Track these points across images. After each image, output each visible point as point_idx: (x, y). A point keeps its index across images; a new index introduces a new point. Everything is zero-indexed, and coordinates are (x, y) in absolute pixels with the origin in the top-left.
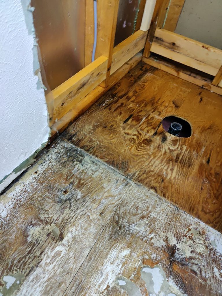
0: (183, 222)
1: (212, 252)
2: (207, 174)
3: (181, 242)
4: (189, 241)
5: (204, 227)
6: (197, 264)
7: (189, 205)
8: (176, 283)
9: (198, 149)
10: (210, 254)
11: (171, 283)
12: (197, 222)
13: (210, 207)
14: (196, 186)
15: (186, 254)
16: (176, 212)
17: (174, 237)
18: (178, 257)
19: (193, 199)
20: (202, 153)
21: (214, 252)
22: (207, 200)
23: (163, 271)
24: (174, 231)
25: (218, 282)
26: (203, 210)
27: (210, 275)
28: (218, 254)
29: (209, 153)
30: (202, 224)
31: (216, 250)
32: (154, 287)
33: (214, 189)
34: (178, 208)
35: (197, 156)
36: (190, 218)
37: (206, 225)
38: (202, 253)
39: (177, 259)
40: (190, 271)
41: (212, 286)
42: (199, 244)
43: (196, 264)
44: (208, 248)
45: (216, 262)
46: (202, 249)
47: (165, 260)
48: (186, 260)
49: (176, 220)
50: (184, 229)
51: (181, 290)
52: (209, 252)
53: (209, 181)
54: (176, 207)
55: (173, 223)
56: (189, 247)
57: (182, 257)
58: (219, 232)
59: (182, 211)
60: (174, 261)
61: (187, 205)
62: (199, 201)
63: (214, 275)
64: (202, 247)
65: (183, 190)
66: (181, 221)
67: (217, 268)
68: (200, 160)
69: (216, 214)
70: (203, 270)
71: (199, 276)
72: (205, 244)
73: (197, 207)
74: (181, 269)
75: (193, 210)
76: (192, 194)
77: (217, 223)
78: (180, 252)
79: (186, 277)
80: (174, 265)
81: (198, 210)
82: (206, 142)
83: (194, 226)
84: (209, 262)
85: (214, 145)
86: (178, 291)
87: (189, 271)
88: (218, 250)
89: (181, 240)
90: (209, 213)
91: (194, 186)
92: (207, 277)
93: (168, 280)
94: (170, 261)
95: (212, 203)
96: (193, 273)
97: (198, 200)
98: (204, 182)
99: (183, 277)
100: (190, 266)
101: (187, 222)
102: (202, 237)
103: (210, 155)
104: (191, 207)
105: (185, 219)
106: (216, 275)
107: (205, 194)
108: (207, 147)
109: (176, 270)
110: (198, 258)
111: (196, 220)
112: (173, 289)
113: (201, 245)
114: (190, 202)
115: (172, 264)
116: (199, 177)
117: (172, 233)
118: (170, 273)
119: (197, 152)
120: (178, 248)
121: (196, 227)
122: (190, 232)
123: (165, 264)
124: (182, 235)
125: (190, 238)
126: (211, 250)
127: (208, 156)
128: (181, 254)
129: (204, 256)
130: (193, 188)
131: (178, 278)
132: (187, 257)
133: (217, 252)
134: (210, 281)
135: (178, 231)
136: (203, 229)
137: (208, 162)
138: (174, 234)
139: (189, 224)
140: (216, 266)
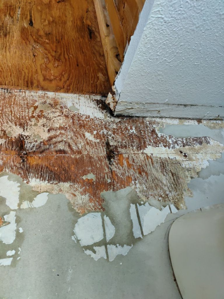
0: (22, 102)
1: (76, 118)
2: (34, 37)
3: (28, 127)
4: (40, 121)
5: (55, 96)
6: (62, 141)
7: (24, 80)
8: (42, 178)
9: (11, 13)
10: (73, 122)
11: (34, 182)
12: (43, 95)
13: (54, 72)
14: (25, 55)
15: (41, 138)
16: (7, 95)
17: (16, 125)
18: (31, 146)
19: (26, 71)
20: (19, 16)
21: (78, 117)
22: (46, 66)
23: (15, 175)
24: (13, 118)
25: (96, 145)
26: (45, 79)
27: (83, 144)
28: (84, 117)
29: (29, 14)
30: (51, 94)
31: (79, 114)
32: (7, 203)
33: (51, 51)
34: (7, 90)
35: (13, 21)
36: (31, 94)
37: (56, 93)
38: (63, 126)
39: (31, 150)
40: (56, 153)
41: (91, 153)
42: (55, 117)
43: (60, 142)
44: (69, 116)
45: (84, 126)
46: (61, 121)
47: (12, 159)
48: (44, 144)
49: (11, 105)
50: (27, 111)
51: (52, 182)
52: (71, 121)
53: (40, 44)
54: (4, 90)
55: (7, 110)
56: (42, 127)
57: (37, 143)
58: (75, 94)
59: (16, 90)
60: (27, 154)
61: (20, 81)
62: (37, 70)
63: (88, 141)
64: (60, 119)
65: (8, 65)
66: (18, 103)
67: (88, 132)
68: (18, 25)
69: (64, 77)
70: (73, 143)
71: (69, 152)
72: (62, 114)
73: (36, 78)
74: (41, 158)
75: (32, 83)
76: (23, 65)
77: (69, 86)
78: (31, 139)
79: (53, 163)
80: (29, 159)
81: (38, 81)
82: (20, 3)
83: (41, 101)
84: (76, 131)
85: (33, 4)
86: (49, 184)
87: (54, 153)
88: (82, 113)
89: (27, 125)
90: (55, 79)
91: (22, 57)
92: (80, 147)
93: (27, 182)
94: (21, 157)
95: (54, 67)
96: (60, 154)
97: (34, 70)
98: (34, 47)
99: (48, 166)
100: (54, 147)
101: (29, 100)
102: (57, 109)
103: (31, 16)
104: (27, 82)
105: (25, 98)
106: (90, 139)
107: (41, 61)
108: (23, 8)
109: (35, 163)
110: (60, 133)
111: (40, 93)
112: (39, 188)
113: (59, 118)
114: (24, 77)
115: (26, 160)
116: (24, 44)
117: (10, 123)
118: (27, 172)
119: (11, 16)
120: (28, 136)
121: (43, 101)
122: (38, 110)
123: (15, 165)
124: (27, 118)
125: (41, 117)
126: (72, 118)
127: (29, 17)
128: (35, 141)
129: (67, 128)
130: (22, 59)
131: (41, 171)
132: (44, 140)
133: (81, 115)
134: (86, 150)
135: (18, 117)
136: (54, 99)
137: (31, 23)
138: (13, 123)
139: (32, 102)
140: (86, 131)
